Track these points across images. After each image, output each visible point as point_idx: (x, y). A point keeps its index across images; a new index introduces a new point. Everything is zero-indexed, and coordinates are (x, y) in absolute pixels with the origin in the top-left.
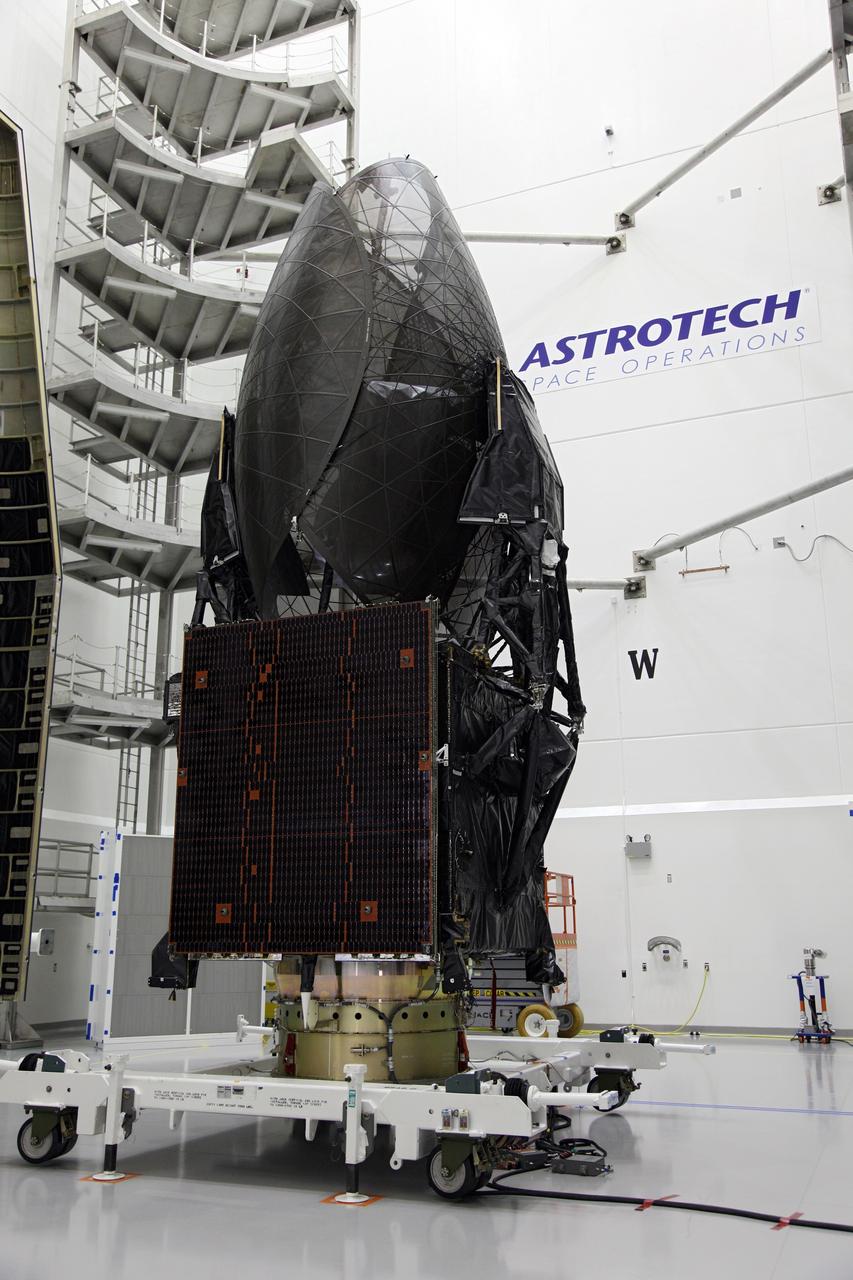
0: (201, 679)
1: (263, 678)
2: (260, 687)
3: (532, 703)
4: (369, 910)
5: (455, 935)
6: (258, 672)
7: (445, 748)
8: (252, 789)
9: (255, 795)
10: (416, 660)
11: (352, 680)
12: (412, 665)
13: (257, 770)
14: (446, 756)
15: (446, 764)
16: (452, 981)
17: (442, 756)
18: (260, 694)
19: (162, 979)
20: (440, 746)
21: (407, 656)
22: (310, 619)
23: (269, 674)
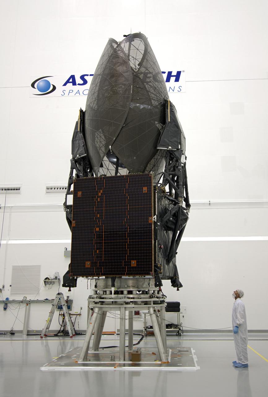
0: (80, 194)
1: (100, 194)
2: (98, 197)
3: (179, 203)
4: (134, 263)
5: (158, 270)
6: (98, 192)
7: (155, 216)
8: (97, 227)
9: (97, 229)
10: (148, 190)
11: (128, 196)
12: (146, 192)
13: (98, 222)
14: (156, 218)
15: (156, 221)
16: (158, 283)
17: (154, 219)
18: (99, 199)
19: (67, 285)
20: (154, 216)
21: (145, 189)
22: (112, 177)
23: (101, 193)
